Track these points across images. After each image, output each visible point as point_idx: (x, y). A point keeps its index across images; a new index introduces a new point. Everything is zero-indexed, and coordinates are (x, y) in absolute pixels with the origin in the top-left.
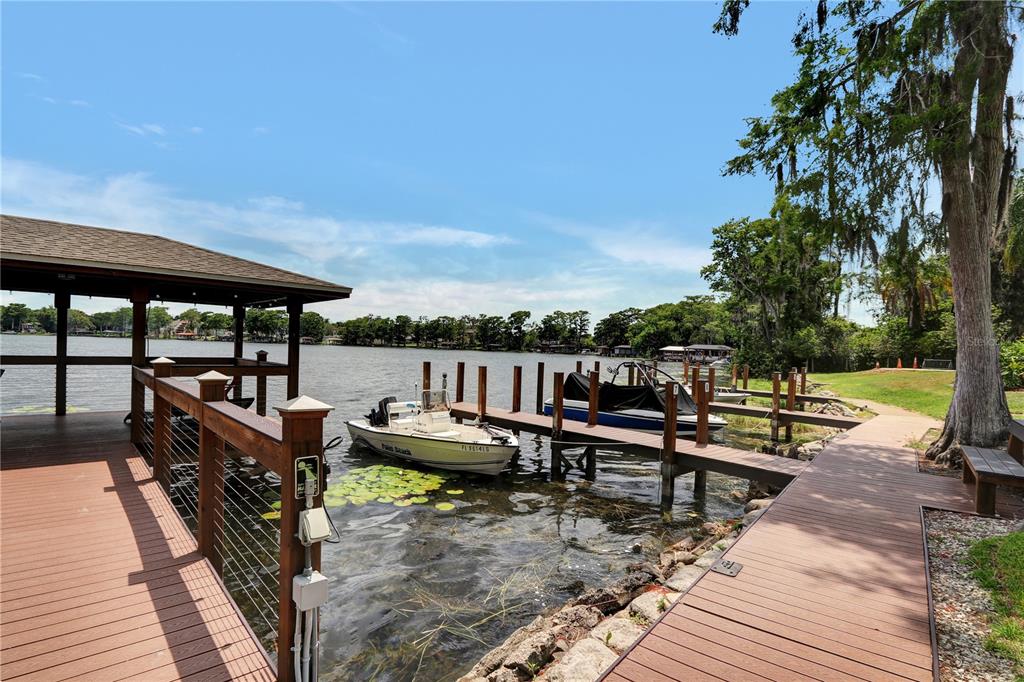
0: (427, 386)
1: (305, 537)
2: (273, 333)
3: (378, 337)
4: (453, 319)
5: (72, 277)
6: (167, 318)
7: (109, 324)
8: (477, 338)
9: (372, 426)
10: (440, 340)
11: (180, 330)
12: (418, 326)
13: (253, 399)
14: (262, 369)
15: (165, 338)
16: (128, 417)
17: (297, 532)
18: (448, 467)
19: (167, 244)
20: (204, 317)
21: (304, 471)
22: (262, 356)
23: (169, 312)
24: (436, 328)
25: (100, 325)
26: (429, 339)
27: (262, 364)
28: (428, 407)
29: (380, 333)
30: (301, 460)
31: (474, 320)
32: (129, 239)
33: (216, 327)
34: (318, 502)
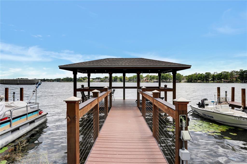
0: (219, 95)
1: (183, 138)
2: (167, 80)
3: (199, 79)
4: (228, 72)
5: (126, 69)
6: (143, 77)
7: (132, 79)
8: (239, 78)
9: (199, 107)
10: (223, 80)
11: (145, 80)
12: (213, 75)
13: (164, 98)
14: (166, 90)
15: (142, 82)
16: (136, 101)
17: (180, 136)
18: (229, 124)
19: (144, 60)
20: (151, 77)
21: (182, 119)
22: (166, 86)
23: (143, 76)
24: (221, 76)
25: (130, 80)
26: (218, 79)
27: (166, 88)
28: (220, 102)
29: (200, 78)
30: (181, 116)
31: (237, 72)
32: (136, 60)
33: (153, 79)
34: (186, 129)
